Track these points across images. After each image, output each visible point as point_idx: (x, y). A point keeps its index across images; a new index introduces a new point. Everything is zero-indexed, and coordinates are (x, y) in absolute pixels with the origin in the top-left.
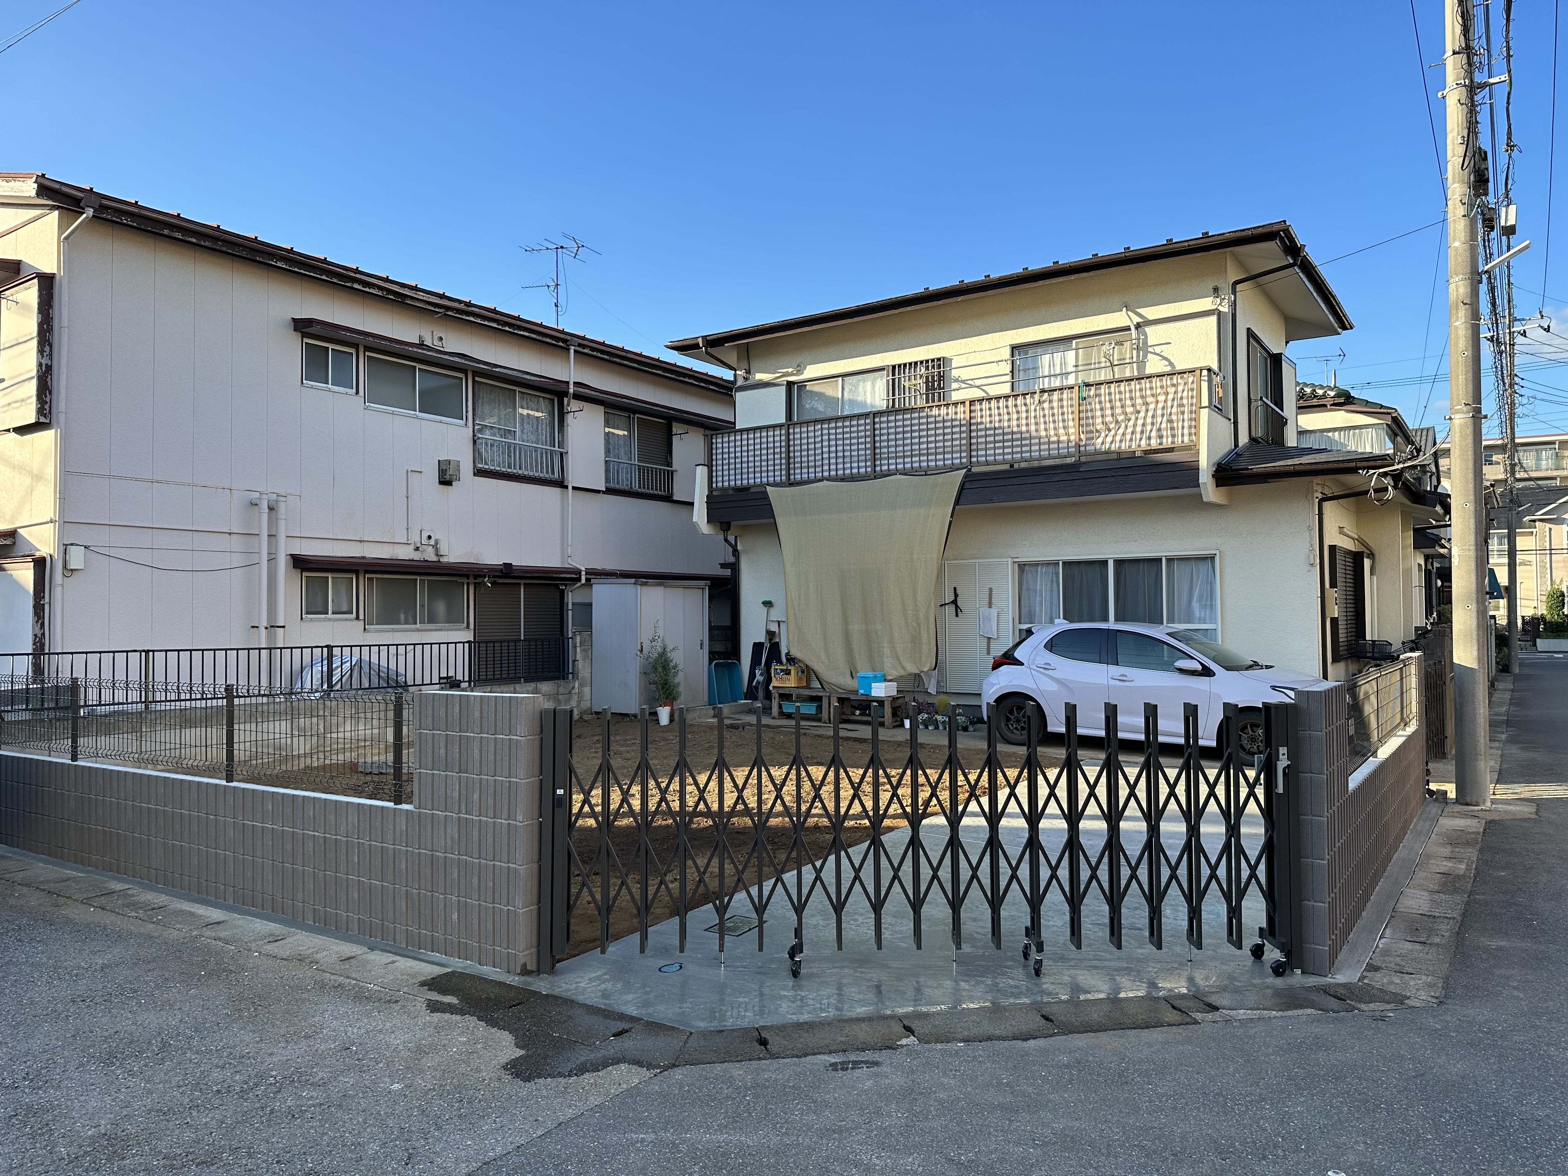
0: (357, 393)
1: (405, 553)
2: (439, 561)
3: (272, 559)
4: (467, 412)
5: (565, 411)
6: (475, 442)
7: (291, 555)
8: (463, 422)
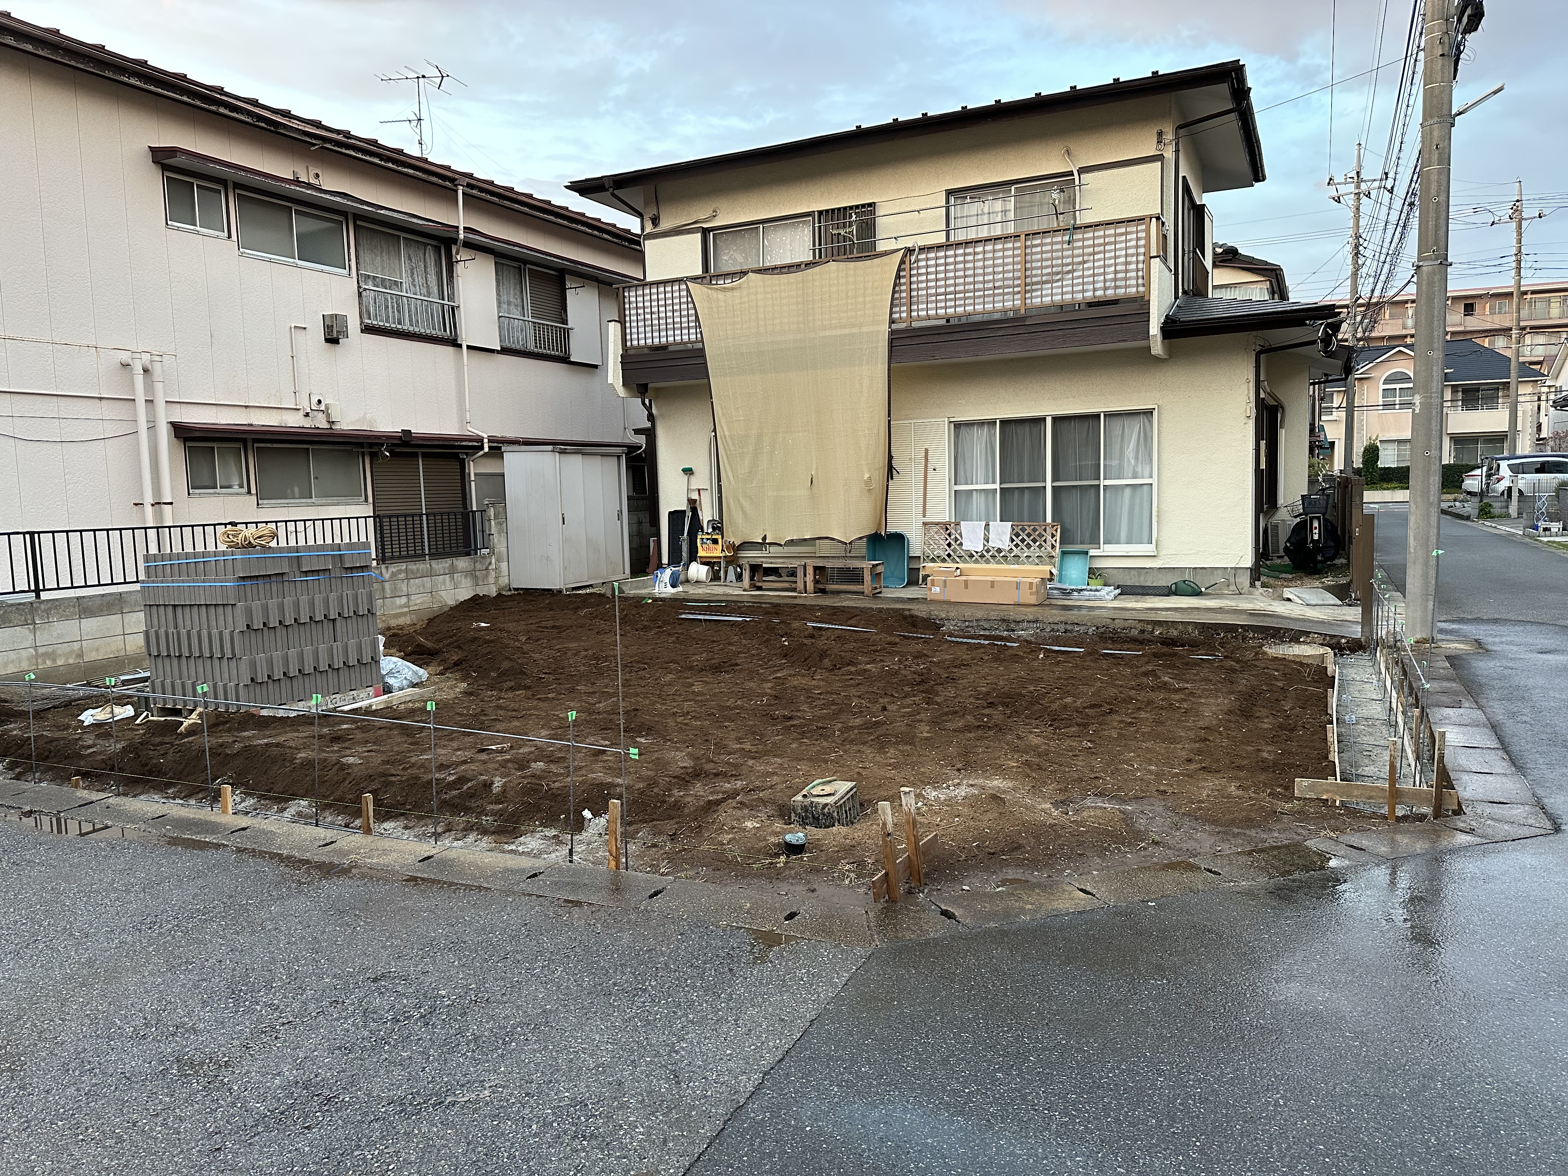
0: (230, 237)
1: (294, 421)
2: (331, 428)
3: (152, 428)
4: (349, 260)
5: (454, 260)
6: (360, 294)
7: (171, 423)
8: (346, 272)
